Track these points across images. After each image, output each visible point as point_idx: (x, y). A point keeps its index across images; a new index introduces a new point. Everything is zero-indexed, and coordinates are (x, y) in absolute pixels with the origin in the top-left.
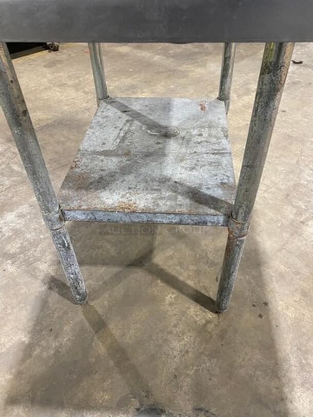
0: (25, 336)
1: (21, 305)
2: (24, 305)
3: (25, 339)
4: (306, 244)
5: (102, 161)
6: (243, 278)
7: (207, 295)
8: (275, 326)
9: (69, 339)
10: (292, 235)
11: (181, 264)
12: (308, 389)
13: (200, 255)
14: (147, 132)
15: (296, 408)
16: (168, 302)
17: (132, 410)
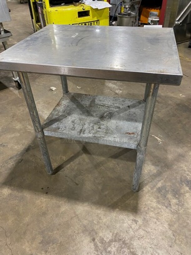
6: (64, 187)
8: (35, 193)
11: (79, 164)
12: (8, 195)
13: (82, 172)
16: (62, 157)
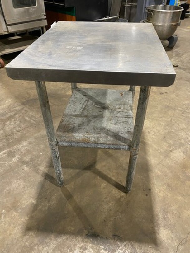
0: (34, 200)
1: (31, 186)
2: (33, 186)
3: (34, 202)
4: (172, 162)
5: (75, 119)
6: (139, 177)
7: (121, 184)
8: (153, 200)
9: (55, 203)
10: (165, 157)
11: (109, 169)
12: (166, 228)
13: (119, 165)
14: (95, 106)
15: (160, 237)
16: (102, 187)
17: (84, 235)
